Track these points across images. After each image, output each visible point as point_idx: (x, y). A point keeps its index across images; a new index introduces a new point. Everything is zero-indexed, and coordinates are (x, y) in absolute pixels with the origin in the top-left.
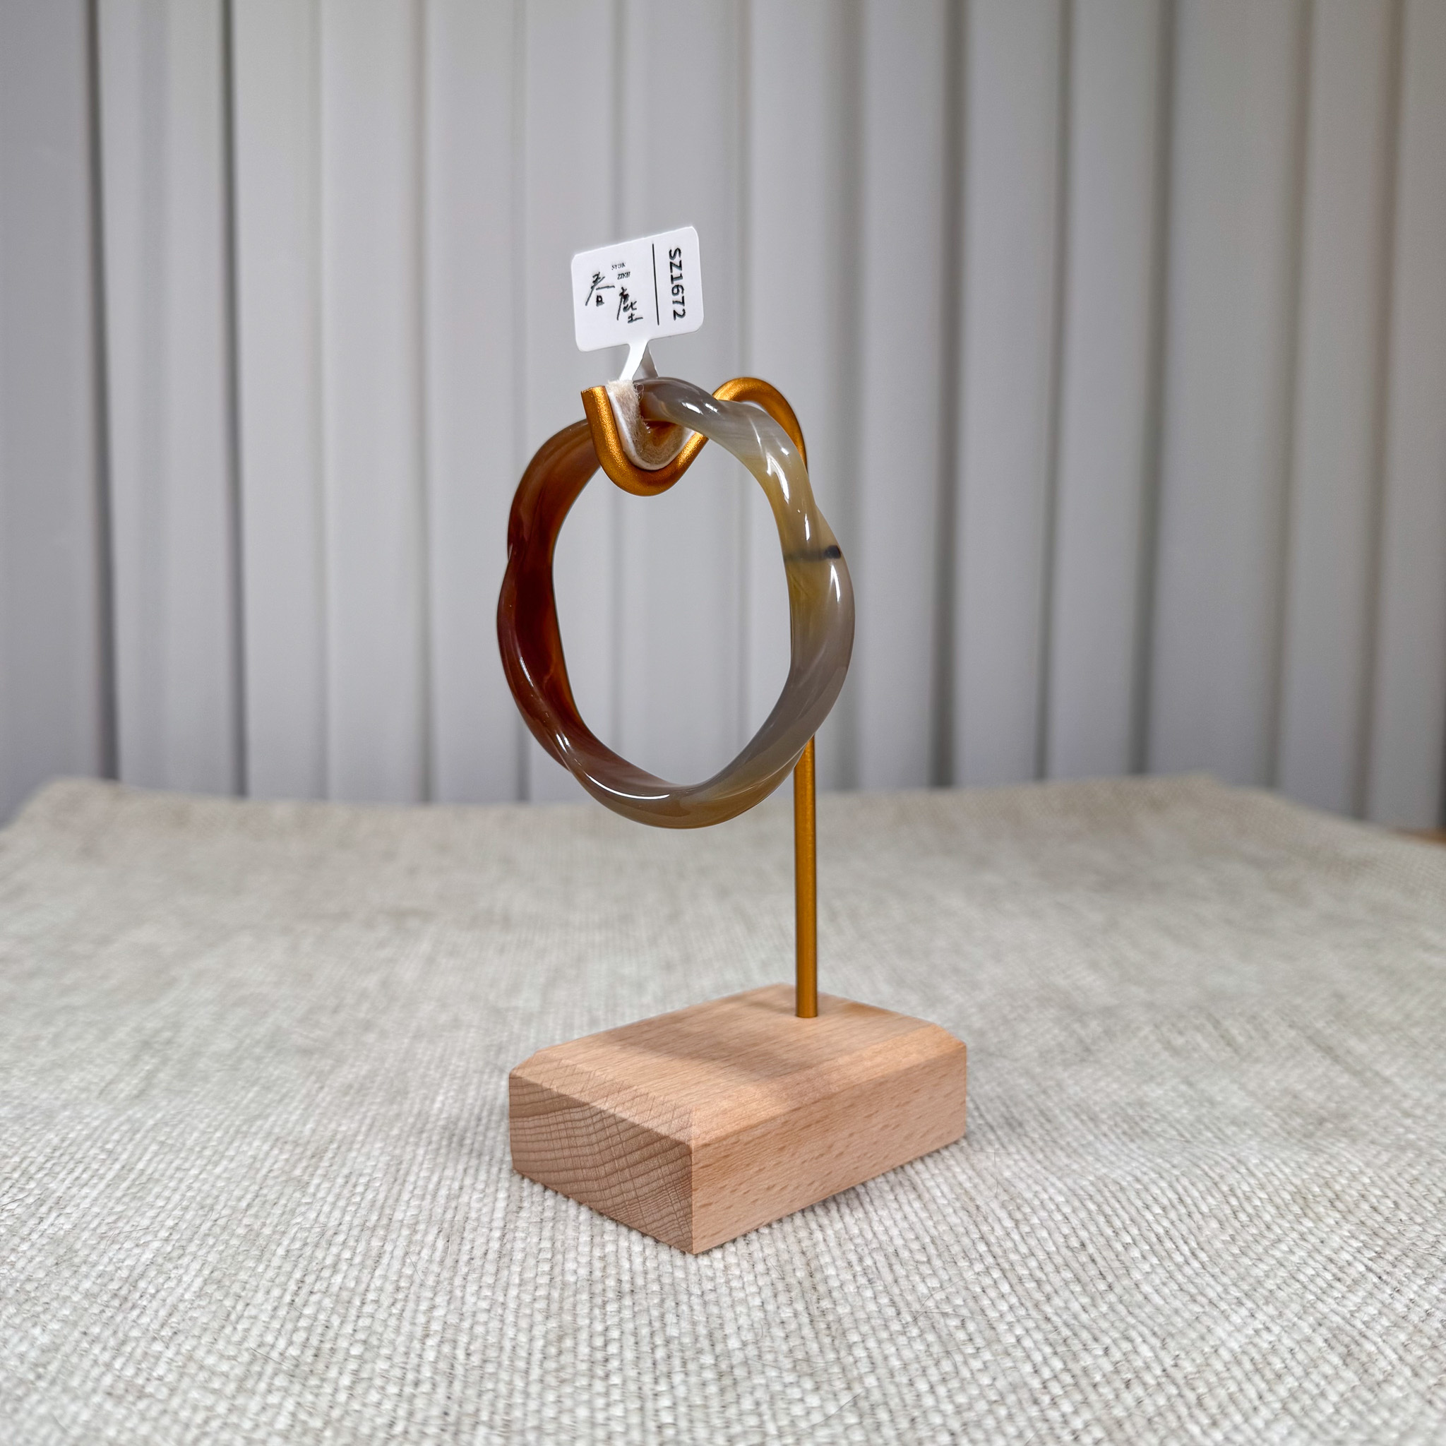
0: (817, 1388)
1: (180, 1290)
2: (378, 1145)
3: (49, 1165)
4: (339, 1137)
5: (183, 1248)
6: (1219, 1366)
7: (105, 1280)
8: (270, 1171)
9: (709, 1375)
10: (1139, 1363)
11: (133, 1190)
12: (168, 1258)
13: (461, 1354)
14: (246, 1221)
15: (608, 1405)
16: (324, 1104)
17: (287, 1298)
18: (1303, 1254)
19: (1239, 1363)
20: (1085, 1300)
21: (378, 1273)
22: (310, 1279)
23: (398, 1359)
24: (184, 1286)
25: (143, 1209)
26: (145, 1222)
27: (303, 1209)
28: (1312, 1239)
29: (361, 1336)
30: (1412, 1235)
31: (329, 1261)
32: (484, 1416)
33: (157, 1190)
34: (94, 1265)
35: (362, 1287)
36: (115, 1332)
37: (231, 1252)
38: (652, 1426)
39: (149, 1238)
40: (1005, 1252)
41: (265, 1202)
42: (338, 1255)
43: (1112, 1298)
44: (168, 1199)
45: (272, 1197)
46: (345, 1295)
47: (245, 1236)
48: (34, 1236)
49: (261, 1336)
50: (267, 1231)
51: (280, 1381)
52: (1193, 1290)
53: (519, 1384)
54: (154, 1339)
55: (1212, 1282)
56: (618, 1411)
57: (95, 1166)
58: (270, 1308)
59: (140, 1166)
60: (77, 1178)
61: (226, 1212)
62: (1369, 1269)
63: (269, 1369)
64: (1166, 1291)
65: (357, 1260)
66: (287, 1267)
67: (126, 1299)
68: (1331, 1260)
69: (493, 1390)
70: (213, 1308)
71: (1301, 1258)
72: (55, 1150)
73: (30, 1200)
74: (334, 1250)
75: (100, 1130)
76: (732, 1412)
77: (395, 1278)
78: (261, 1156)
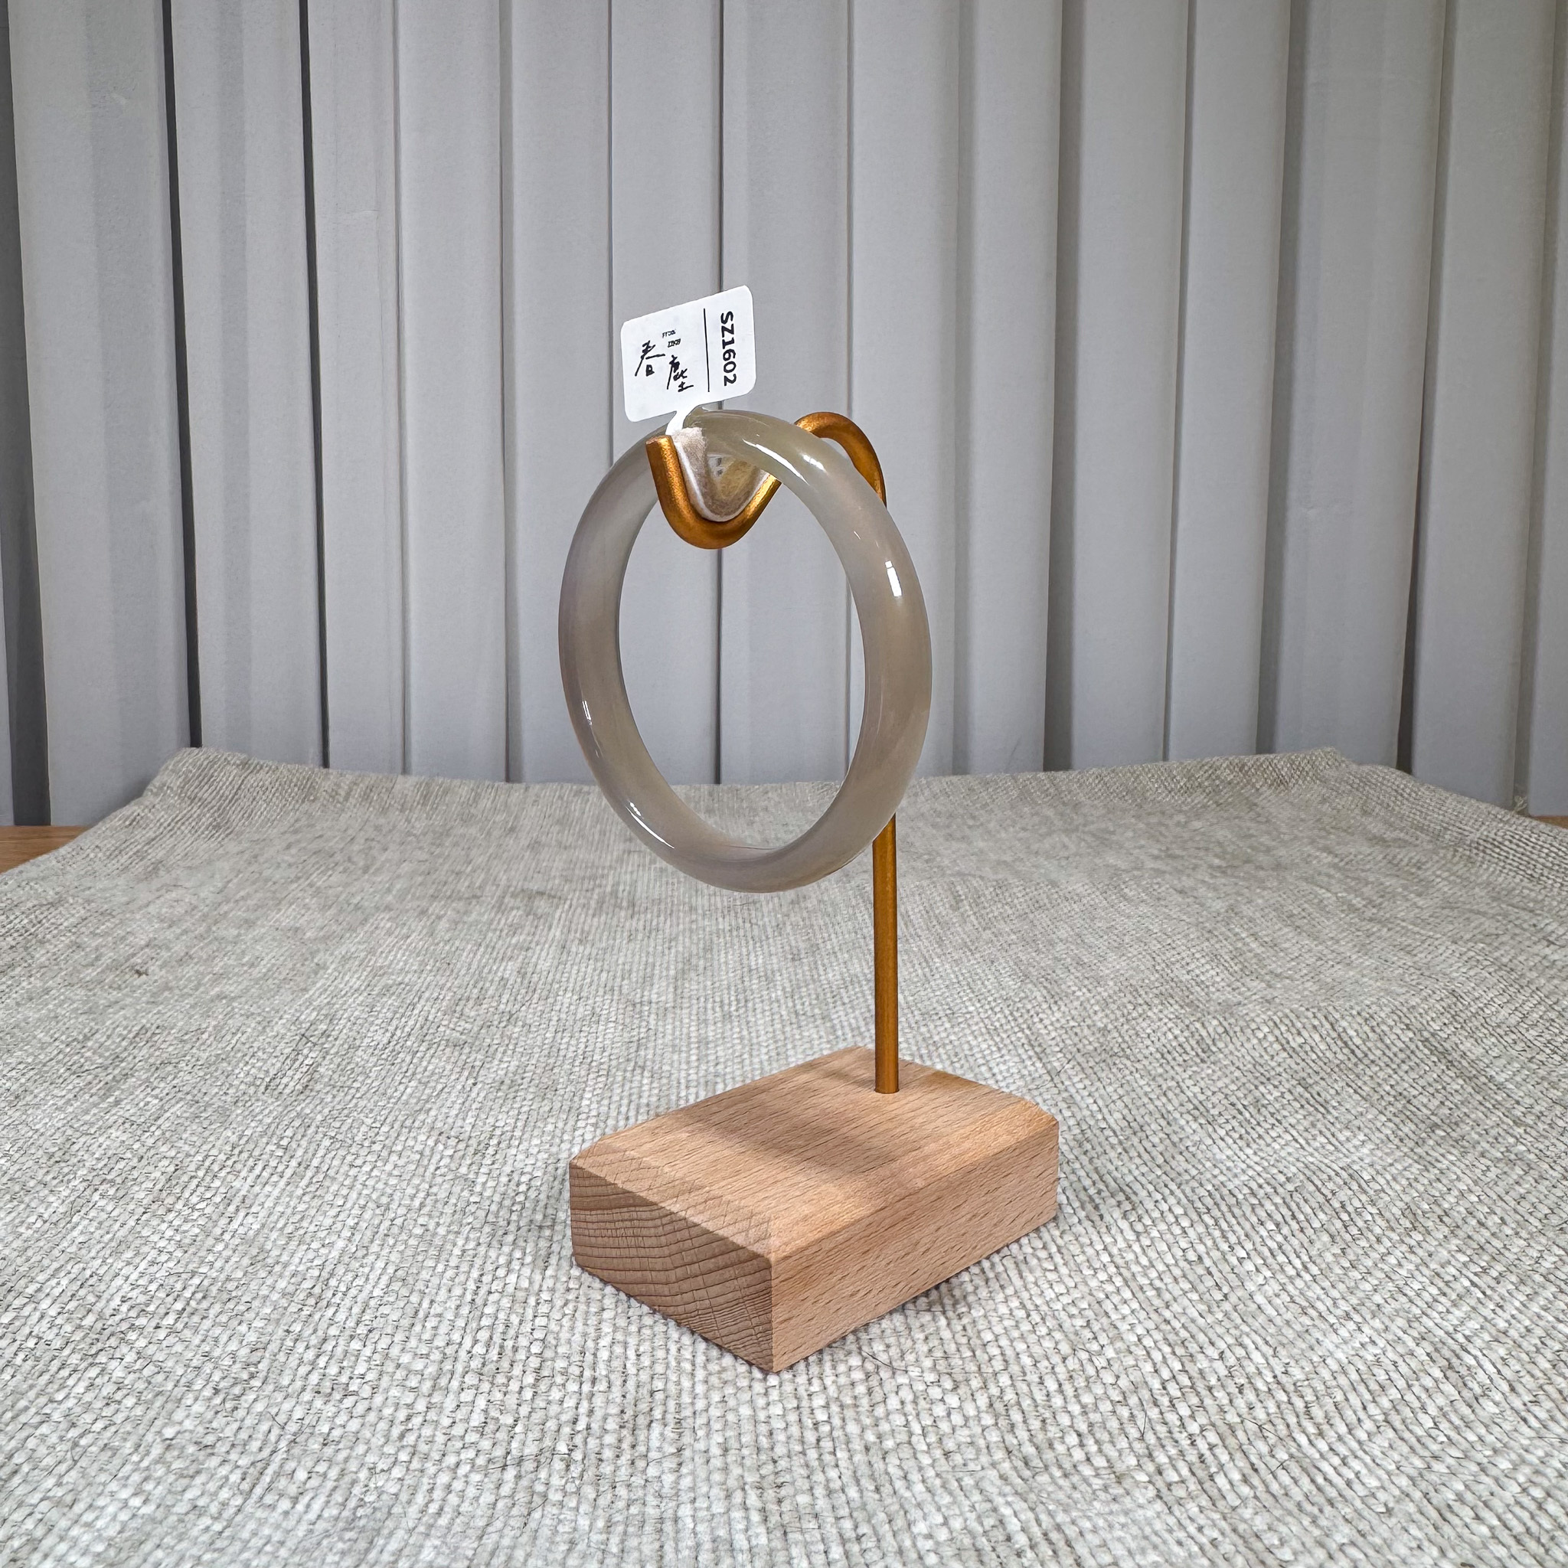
0: (955, 1388)
1: (369, 1287)
2: (536, 1141)
3: (229, 1163)
4: (498, 1132)
5: (367, 1248)
6: (1325, 1374)
7: (299, 1278)
8: (437, 1168)
9: (858, 1375)
10: (1251, 1369)
11: (312, 1188)
12: (353, 1256)
13: (631, 1354)
14: (421, 1221)
15: (768, 1404)
16: (480, 1099)
17: (469, 1297)
18: (1412, 1267)
19: (1345, 1373)
20: (1203, 1307)
21: (549, 1272)
22: (487, 1279)
23: (576, 1358)
24: (372, 1282)
25: (326, 1207)
26: (328, 1222)
27: (472, 1208)
28: (1420, 1252)
29: (539, 1335)
30: (1515, 1250)
31: (502, 1260)
32: (657, 1414)
33: (335, 1187)
34: (286, 1265)
35: (536, 1287)
36: (315, 1331)
37: (409, 1252)
38: (809, 1423)
39: (334, 1238)
40: (1127, 1263)
41: (436, 1201)
42: (510, 1255)
43: (1227, 1306)
44: (346, 1197)
45: (442, 1195)
46: (521, 1295)
47: (421, 1236)
48: (227, 1237)
49: (448, 1334)
50: (442, 1231)
51: (471, 1379)
52: (1305, 1304)
53: (686, 1383)
54: (352, 1337)
55: (1323, 1297)
56: (777, 1410)
57: (273, 1163)
58: (452, 1304)
59: (315, 1162)
60: (259, 1176)
61: (402, 1211)
62: (1473, 1283)
63: (460, 1368)
64: (1277, 1301)
65: (528, 1259)
66: (464, 1267)
67: (320, 1298)
68: (1438, 1274)
69: (664, 1390)
70: (402, 1304)
71: (1409, 1271)
72: (234, 1148)
73: (217, 1199)
74: (506, 1249)
75: (273, 1126)
76: (880, 1411)
77: (564, 1279)
78: (427, 1152)
